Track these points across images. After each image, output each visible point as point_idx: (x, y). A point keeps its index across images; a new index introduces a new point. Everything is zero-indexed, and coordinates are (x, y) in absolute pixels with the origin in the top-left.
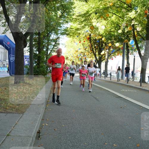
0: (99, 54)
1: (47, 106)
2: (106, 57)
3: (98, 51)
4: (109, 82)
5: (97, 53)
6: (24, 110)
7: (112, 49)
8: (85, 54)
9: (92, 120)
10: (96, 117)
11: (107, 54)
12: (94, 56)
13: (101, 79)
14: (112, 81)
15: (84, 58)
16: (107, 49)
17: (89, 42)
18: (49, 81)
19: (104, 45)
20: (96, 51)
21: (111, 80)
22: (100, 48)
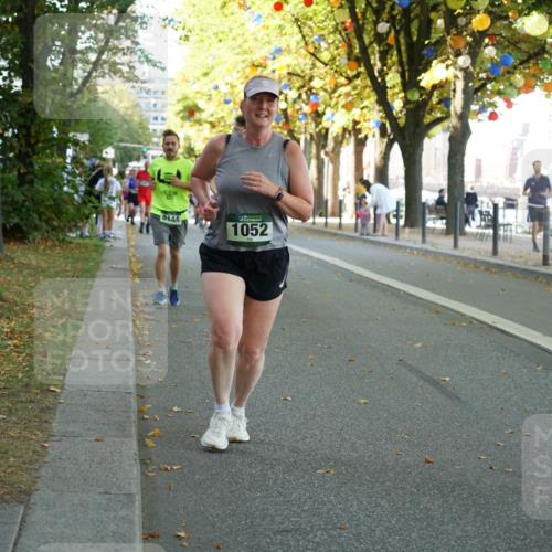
0: (410, 83)
1: (150, 443)
2: (457, 103)
3: (401, 63)
4: (488, 267)
5: (393, 79)
6: (26, 478)
7: (490, 52)
8: (316, 83)
9: (459, 533)
10: (478, 514)
11: (460, 85)
12: (374, 98)
13: (428, 247)
14: (507, 262)
15: (307, 109)
16: (458, 54)
17: (341, 7)
18: (103, 266)
19: (440, 23)
20: (384, 64)
21: (495, 252)
22: (410, 45)
